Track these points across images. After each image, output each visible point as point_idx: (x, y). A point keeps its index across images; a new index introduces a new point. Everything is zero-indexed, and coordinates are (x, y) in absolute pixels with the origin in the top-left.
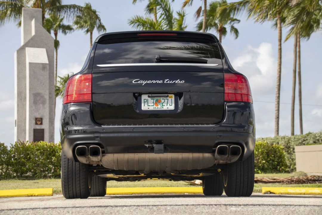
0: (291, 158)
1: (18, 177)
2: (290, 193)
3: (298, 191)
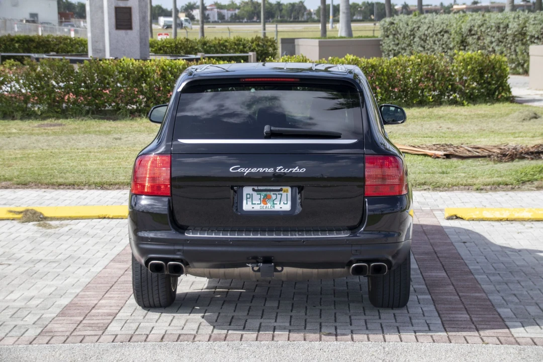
0: (527, 51)
1: (93, 113)
2: (486, 218)
3: (498, 215)
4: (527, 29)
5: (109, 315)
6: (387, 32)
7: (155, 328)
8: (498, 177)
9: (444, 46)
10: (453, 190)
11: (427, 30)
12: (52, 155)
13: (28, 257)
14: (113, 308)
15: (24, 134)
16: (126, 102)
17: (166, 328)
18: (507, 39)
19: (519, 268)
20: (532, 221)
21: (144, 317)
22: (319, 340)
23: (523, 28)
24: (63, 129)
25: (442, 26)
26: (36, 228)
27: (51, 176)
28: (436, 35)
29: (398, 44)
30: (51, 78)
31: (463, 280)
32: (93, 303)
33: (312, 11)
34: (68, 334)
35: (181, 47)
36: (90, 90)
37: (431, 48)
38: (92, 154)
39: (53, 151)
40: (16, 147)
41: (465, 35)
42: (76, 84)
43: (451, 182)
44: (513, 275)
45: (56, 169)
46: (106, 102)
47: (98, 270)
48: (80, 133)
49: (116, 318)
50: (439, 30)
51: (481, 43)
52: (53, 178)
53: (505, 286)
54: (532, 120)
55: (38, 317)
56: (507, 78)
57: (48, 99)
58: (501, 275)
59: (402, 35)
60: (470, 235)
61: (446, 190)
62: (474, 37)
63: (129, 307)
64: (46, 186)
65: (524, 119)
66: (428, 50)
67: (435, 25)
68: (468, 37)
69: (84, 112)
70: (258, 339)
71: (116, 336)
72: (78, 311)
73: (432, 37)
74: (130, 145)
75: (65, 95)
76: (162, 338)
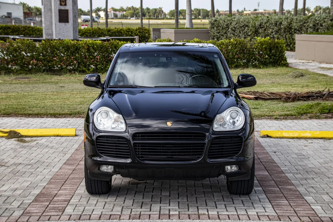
0: (292, 37)
1: (47, 71)
2: (285, 137)
3: (291, 135)
4: (292, 25)
5: (65, 201)
6: (213, 26)
7: (95, 210)
8: (287, 111)
9: (245, 34)
10: (261, 119)
11: (236, 25)
12: (24, 96)
13: (12, 161)
14: (67, 196)
15: (7, 83)
16: (67, 65)
17: (102, 210)
18: (281, 30)
19: (311, 169)
20: (312, 138)
21: (87, 202)
22: (198, 219)
23: (290, 25)
24: (30, 80)
25: (244, 23)
26: (16, 142)
27: (24, 109)
28: (241, 27)
29: (219, 33)
30: (23, 51)
31: (280, 177)
32: (55, 193)
33: (166, 13)
34: (40, 214)
35: (96, 33)
36: (46, 58)
37: (238, 35)
38: (48, 96)
39: (25, 94)
40: (2, 92)
41: (257, 28)
42: (37, 54)
43: (260, 114)
44: (308, 174)
45: (27, 105)
46: (55, 65)
47: (56, 171)
48: (40, 83)
49: (69, 204)
50: (243, 25)
51: (266, 32)
52: (25, 111)
53: (305, 181)
54: (300, 77)
55: (21, 202)
56: (285, 53)
57: (21, 63)
58: (301, 173)
59: (221, 27)
60: (277, 147)
61: (258, 119)
62: (263, 29)
63: (77, 195)
64: (21, 116)
65: (296, 77)
66: (236, 36)
67: (241, 22)
68: (259, 29)
69: (42, 70)
70: (160, 218)
71: (71, 215)
72: (46, 199)
73: (239, 29)
74: (70, 91)
75: (31, 61)
76: (100, 217)
